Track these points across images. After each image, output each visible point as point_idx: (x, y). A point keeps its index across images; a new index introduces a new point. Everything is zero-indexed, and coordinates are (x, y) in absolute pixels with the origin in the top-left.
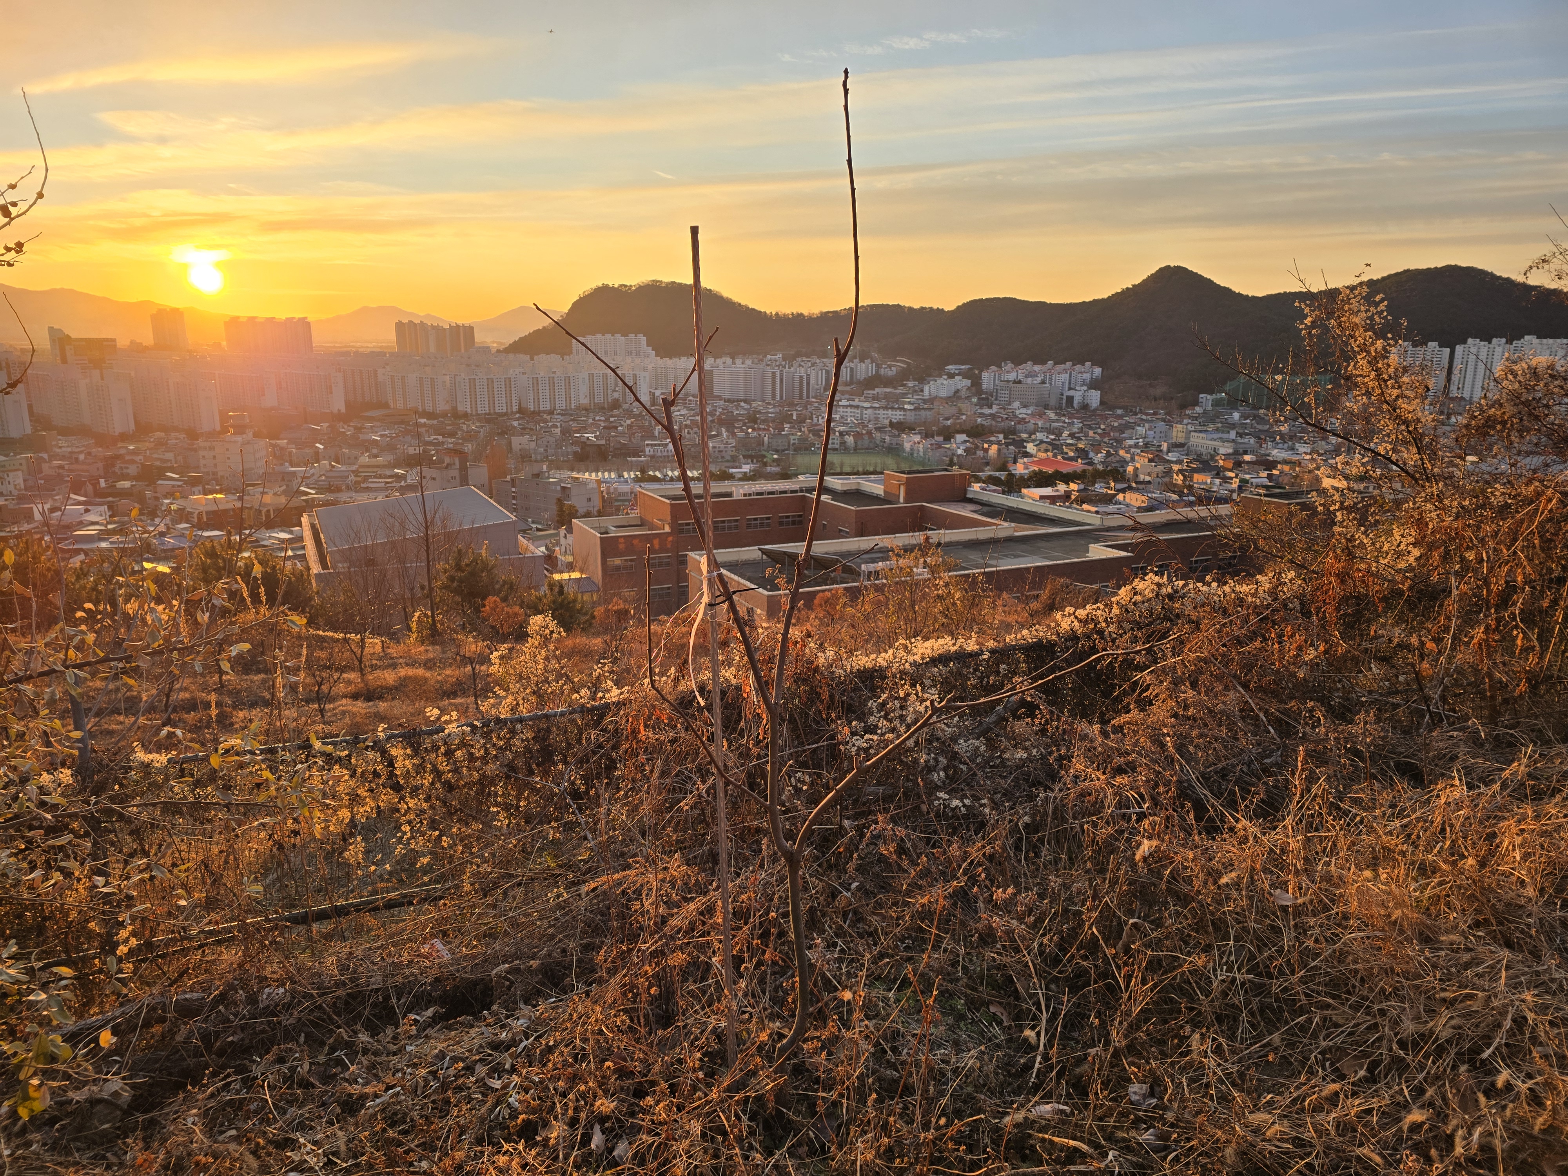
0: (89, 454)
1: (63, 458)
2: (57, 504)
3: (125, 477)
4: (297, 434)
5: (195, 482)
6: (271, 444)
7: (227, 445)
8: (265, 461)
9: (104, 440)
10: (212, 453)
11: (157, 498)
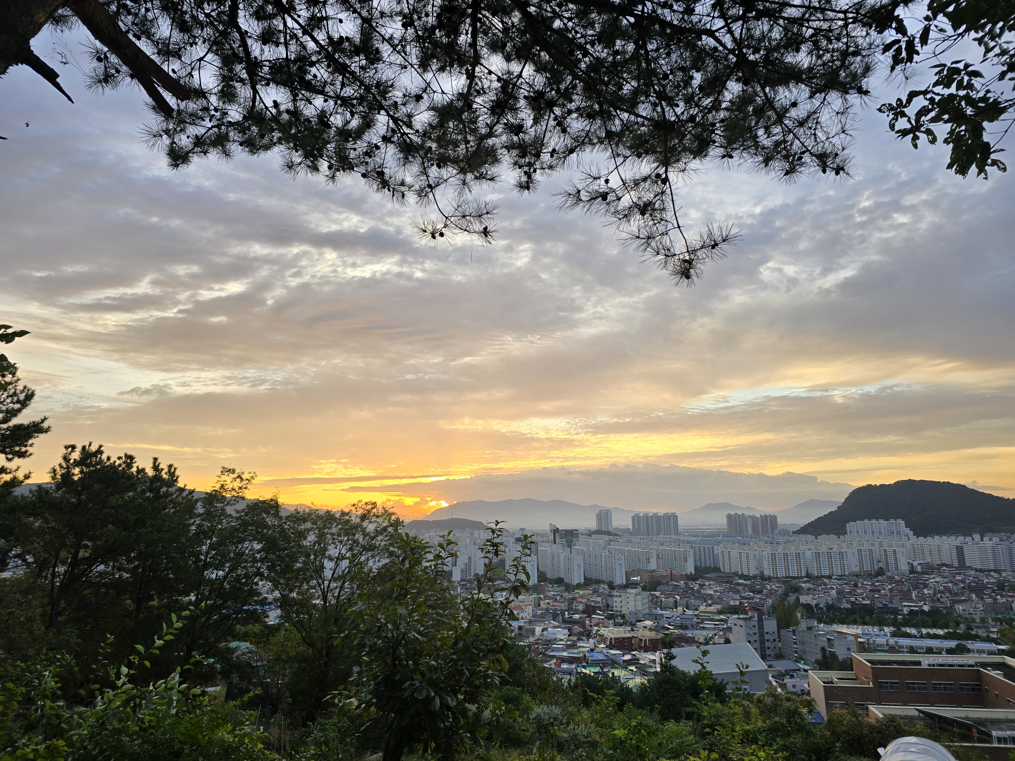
0: (562, 596)
1: (550, 598)
2: (546, 627)
3: (577, 612)
4: (666, 588)
5: (610, 617)
6: (651, 594)
7: (628, 595)
8: (647, 605)
9: (569, 588)
10: (620, 599)
11: (591, 626)
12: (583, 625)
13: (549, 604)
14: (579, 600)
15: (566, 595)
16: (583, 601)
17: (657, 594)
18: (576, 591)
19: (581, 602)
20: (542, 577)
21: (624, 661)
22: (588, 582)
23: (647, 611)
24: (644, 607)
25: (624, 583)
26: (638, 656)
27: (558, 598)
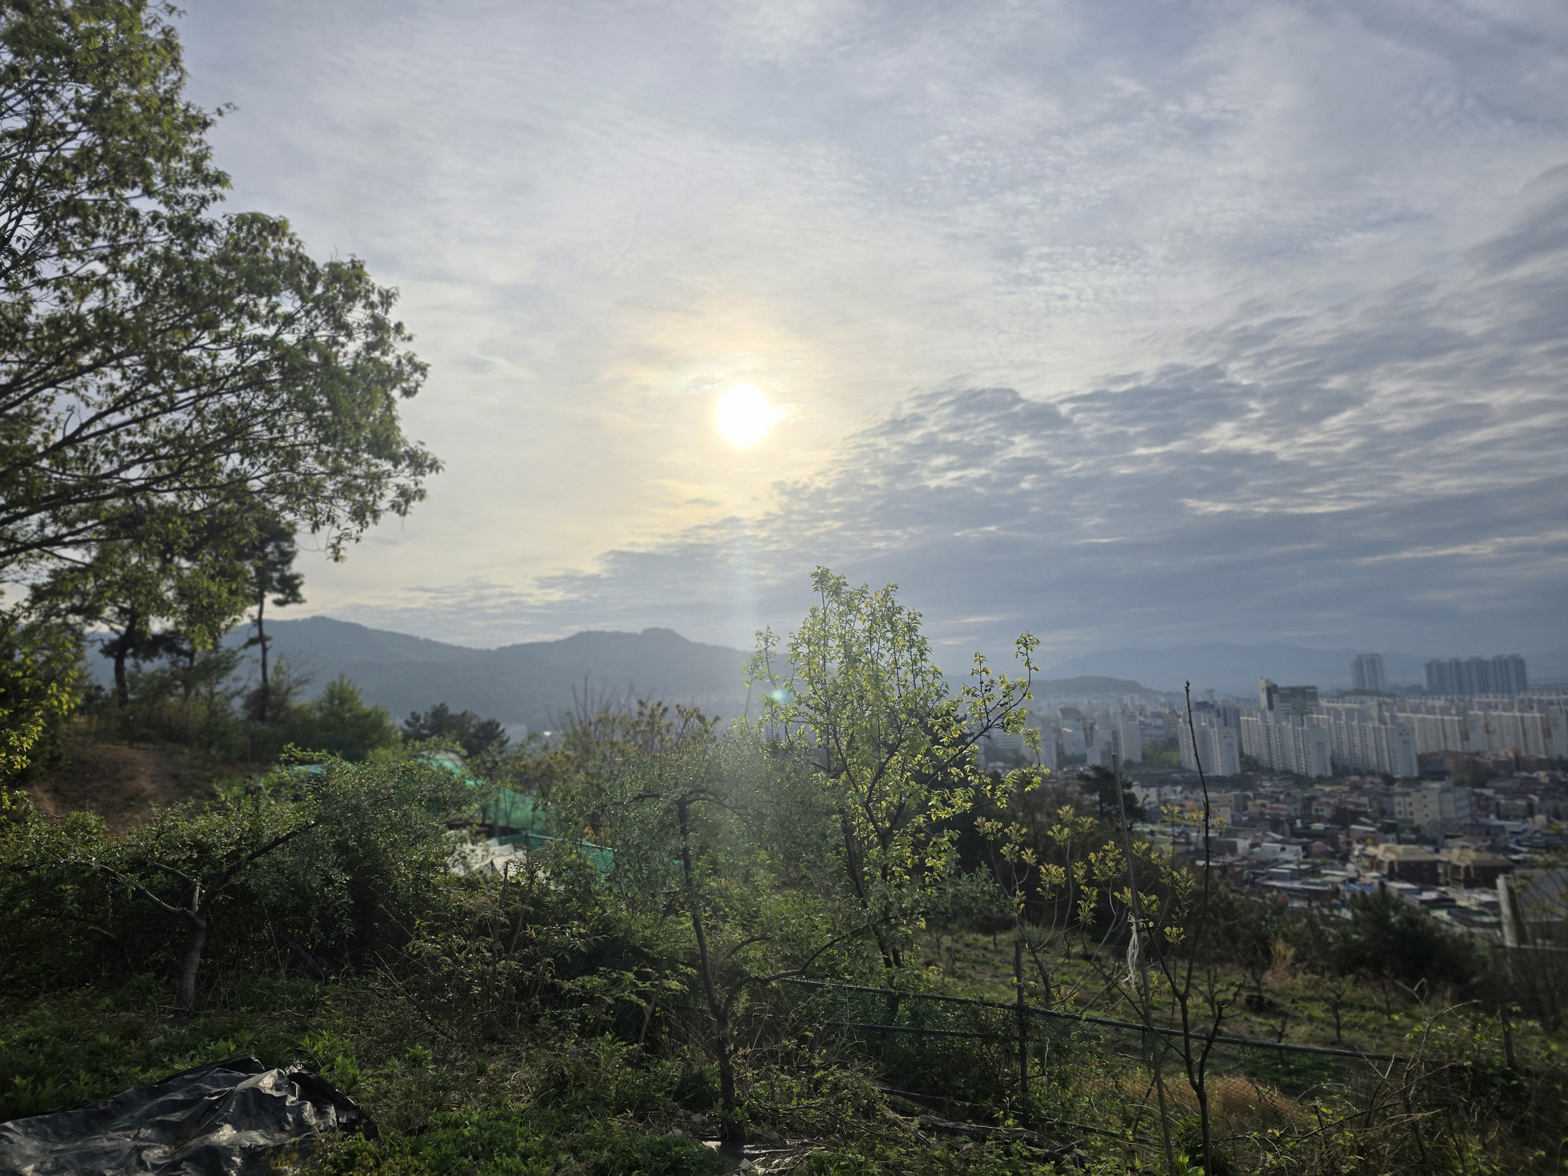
0: (1289, 795)
1: (1265, 797)
2: (1258, 841)
3: (1319, 819)
4: (1507, 784)
5: (1389, 829)
6: (1475, 794)
7: (1424, 792)
8: (1467, 811)
9: (1301, 780)
10: (1408, 800)
11: (1349, 844)
12: (1333, 841)
13: (1264, 806)
14: (1323, 800)
15: (1297, 792)
16: (1332, 801)
17: (1488, 792)
18: (1317, 787)
19: (1328, 804)
20: (1249, 763)
21: (1423, 902)
22: (1340, 771)
23: (1469, 821)
24: (1461, 814)
25: (1416, 774)
26: (1452, 895)
27: (1282, 797)
